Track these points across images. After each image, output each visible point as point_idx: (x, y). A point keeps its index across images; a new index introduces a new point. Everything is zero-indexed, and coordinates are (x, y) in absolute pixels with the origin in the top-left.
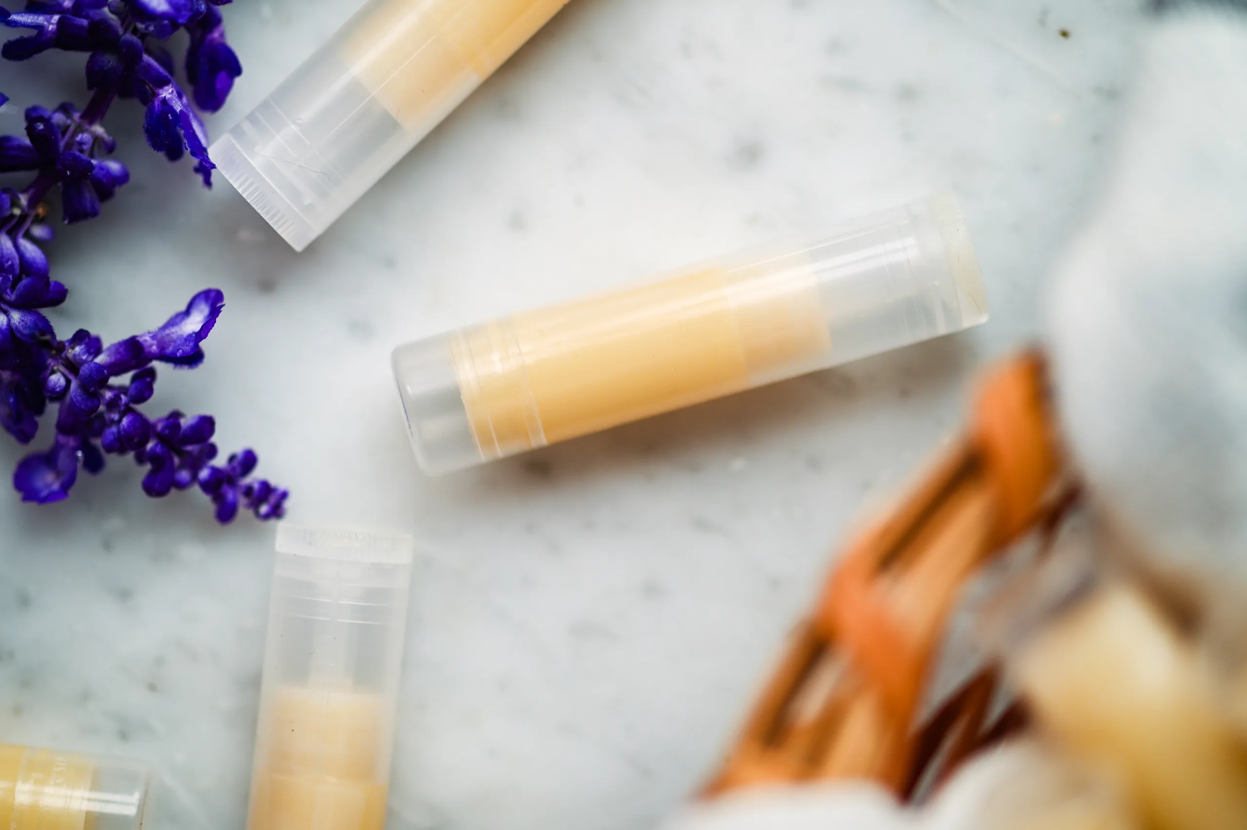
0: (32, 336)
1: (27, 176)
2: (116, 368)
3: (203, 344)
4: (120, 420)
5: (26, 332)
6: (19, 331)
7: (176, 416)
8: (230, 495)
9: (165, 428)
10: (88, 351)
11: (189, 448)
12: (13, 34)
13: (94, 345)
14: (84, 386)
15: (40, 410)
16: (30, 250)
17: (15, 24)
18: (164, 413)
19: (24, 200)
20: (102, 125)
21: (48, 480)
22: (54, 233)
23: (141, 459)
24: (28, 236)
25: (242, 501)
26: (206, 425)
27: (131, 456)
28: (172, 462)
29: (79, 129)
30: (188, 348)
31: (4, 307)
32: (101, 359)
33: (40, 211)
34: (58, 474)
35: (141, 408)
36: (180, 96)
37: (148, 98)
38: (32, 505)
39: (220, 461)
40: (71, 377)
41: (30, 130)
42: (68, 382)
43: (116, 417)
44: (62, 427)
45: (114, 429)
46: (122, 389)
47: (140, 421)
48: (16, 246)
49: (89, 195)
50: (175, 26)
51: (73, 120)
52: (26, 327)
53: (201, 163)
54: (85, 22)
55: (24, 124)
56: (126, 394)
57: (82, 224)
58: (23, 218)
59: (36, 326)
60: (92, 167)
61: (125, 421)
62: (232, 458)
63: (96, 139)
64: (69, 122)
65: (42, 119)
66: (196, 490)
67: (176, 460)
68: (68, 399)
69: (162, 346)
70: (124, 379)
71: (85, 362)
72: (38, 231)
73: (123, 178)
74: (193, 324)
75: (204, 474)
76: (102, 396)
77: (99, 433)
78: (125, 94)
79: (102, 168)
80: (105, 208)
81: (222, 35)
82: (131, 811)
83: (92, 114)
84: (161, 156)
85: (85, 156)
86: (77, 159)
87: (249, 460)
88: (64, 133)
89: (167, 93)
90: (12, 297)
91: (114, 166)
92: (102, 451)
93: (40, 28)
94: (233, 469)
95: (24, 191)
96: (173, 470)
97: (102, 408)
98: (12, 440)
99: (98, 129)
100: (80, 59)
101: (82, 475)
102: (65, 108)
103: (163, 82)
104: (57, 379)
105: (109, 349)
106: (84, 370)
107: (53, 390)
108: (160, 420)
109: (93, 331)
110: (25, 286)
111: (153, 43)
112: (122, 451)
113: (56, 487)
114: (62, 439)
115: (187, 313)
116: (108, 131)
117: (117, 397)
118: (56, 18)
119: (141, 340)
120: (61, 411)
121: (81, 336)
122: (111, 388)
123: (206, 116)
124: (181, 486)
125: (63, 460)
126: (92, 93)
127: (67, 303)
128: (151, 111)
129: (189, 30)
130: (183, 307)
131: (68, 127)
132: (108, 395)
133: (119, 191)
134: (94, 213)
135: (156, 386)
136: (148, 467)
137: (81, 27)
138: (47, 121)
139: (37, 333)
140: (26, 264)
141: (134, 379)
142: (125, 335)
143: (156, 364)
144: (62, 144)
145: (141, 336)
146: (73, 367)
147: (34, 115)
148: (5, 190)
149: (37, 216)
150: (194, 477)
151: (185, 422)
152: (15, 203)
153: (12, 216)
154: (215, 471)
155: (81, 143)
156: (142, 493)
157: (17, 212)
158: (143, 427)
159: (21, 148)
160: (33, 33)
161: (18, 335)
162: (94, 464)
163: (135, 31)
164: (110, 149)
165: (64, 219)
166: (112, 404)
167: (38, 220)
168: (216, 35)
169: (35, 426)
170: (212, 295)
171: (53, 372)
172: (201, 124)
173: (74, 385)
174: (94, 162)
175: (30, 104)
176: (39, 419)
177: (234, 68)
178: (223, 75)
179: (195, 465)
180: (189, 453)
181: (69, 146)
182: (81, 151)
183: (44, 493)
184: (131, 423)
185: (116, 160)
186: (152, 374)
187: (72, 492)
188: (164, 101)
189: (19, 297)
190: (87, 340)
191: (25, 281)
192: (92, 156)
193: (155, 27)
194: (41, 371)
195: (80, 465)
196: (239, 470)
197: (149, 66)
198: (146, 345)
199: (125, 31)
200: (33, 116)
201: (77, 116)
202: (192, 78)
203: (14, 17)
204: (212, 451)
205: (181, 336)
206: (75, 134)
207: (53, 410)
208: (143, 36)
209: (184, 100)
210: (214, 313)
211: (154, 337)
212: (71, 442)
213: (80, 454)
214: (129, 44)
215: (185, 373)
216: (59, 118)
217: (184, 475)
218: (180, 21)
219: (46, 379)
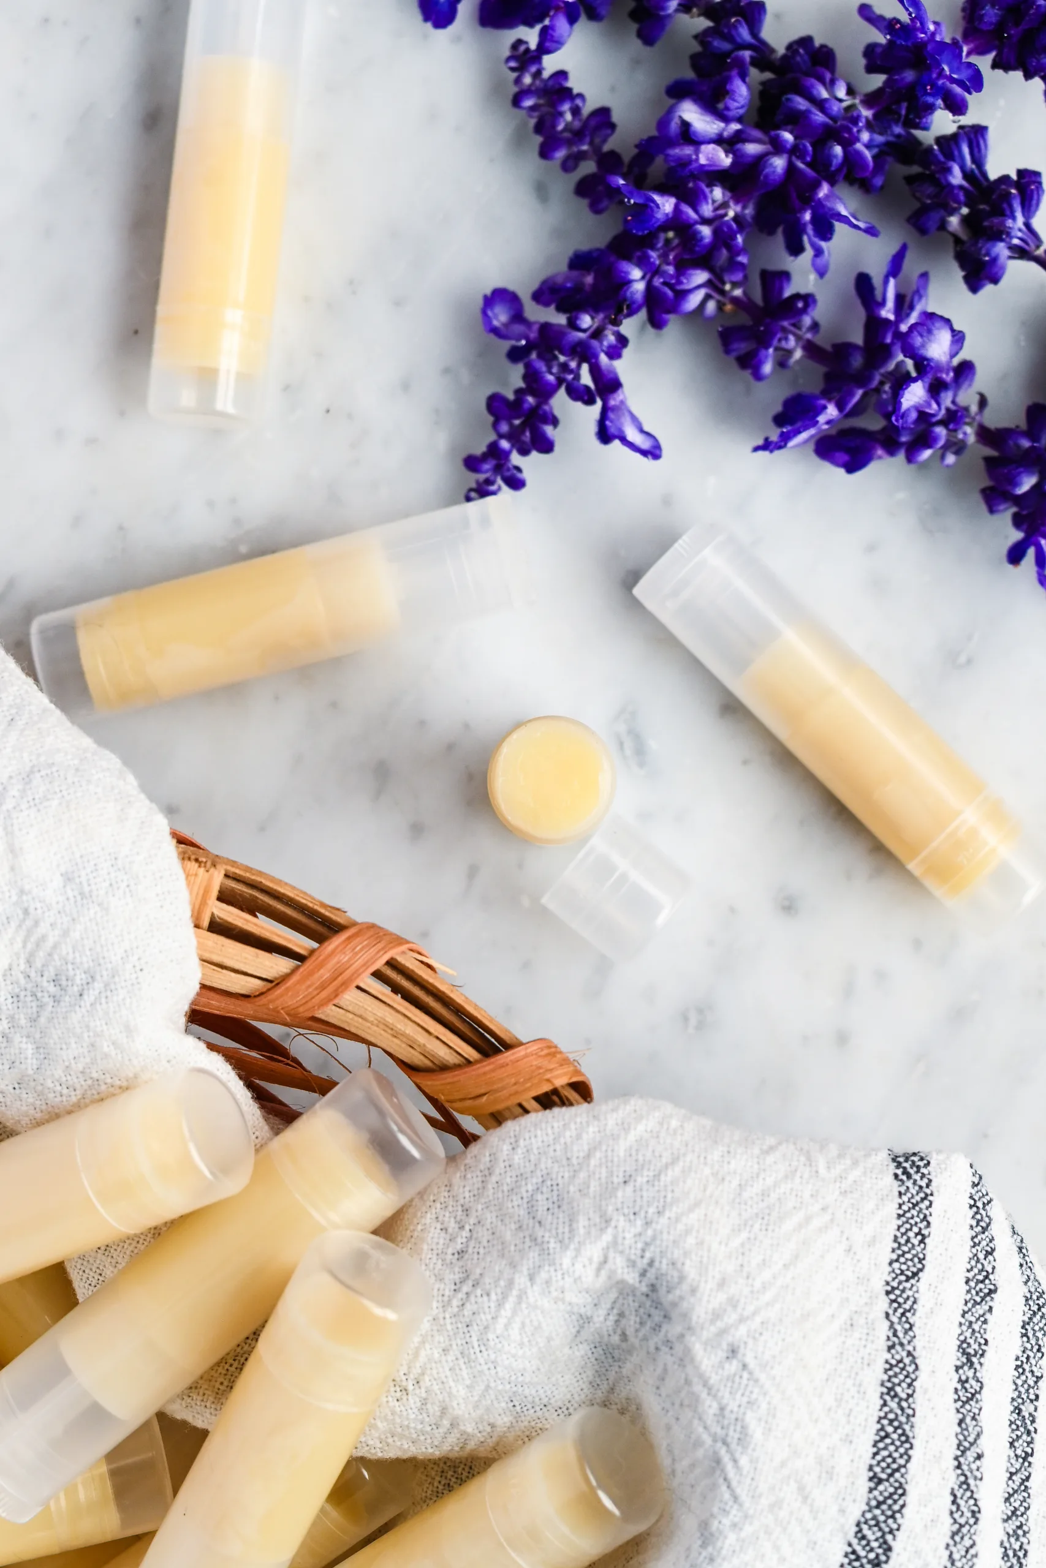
0: (625, 299)
1: (758, 296)
2: (596, 372)
3: (617, 443)
4: (551, 373)
5: (628, 294)
6: (628, 289)
7: (555, 422)
8: (486, 467)
9: (545, 413)
10: (610, 347)
11: (528, 434)
12: (877, 281)
13: (615, 353)
14: (581, 343)
15: (560, 309)
16: (694, 300)
17: (886, 282)
18: (557, 412)
19: (738, 292)
20: (802, 357)
21: (501, 316)
22: (711, 319)
23: (519, 392)
24: (708, 297)
25: (482, 477)
26: (546, 446)
27: (521, 384)
28: (517, 418)
29: (798, 338)
30: (613, 430)
31: (648, 277)
32: (603, 358)
33: (729, 307)
34: (506, 325)
35: (562, 393)
36: (828, 422)
37: (827, 394)
38: (480, 302)
39: (516, 459)
40: (588, 333)
41: (797, 297)
42: (584, 331)
43: (555, 370)
44: (545, 328)
45: (544, 369)
46: (577, 377)
47: (551, 391)
48: (699, 287)
49: (743, 347)
50: (887, 416)
51: (805, 333)
52: (633, 294)
53: (771, 443)
54: (888, 340)
55: (803, 291)
56: (574, 379)
57: (717, 342)
58: (722, 292)
59: (633, 302)
60: (767, 348)
61: (551, 378)
62: (519, 469)
63: (789, 353)
64: (804, 330)
65: (807, 306)
66: (492, 437)
67: (517, 422)
68: (569, 330)
69: (614, 409)
70: (586, 379)
71: (601, 343)
72: (711, 306)
73: (758, 376)
74: (632, 435)
75: (505, 444)
76: (572, 359)
77: (540, 356)
78: (828, 377)
79: (766, 357)
80: (731, 360)
81: (880, 457)
82: (219, 406)
83: (811, 349)
84: (778, 408)
85: (775, 342)
86: (773, 335)
87: (516, 483)
88: (794, 325)
89: (832, 411)
90: (658, 282)
91: (767, 368)
92: (526, 360)
93: (883, 303)
94: (508, 470)
95: (745, 293)
96: (509, 419)
97: (562, 359)
98: (535, 286)
99: (798, 354)
100: (858, 338)
101: (506, 345)
102: (815, 326)
103: (840, 407)
104: (586, 321)
105: (612, 365)
106: (595, 343)
107: (577, 318)
108: (551, 408)
109: (626, 352)
110: (665, 294)
111: (873, 399)
112: (525, 377)
113: (496, 323)
114: (536, 327)
115: (642, 431)
116: (798, 362)
117: (571, 371)
118: (892, 317)
119: (620, 391)
120: (559, 325)
121: (623, 341)
122: (579, 366)
123: (811, 446)
124: (495, 425)
125: (518, 328)
126: (828, 348)
127: (650, 330)
128: (816, 398)
129: (884, 429)
130: (646, 428)
131: (799, 328)
132: (573, 365)
133: (747, 374)
134: (727, 351)
135: (579, 405)
136: (511, 396)
137: (884, 337)
138: (804, 311)
139: (628, 303)
140: (682, 295)
141: (587, 387)
142: (623, 379)
143: (599, 403)
144: (785, 324)
145: (623, 392)
146: (598, 334)
147: (810, 300)
148: (746, 277)
149: (724, 304)
150: (501, 436)
151: (549, 430)
152: (735, 285)
153: (724, 283)
154: (506, 455)
155: (786, 339)
156: (489, 392)
157: (728, 287)
158: (545, 393)
159: (781, 290)
160: (879, 298)
161: (625, 288)
162: (515, 355)
163: (882, 383)
164: (782, 364)
165: (722, 326)
166: (565, 367)
167: (720, 307)
168: (880, 452)
169: (546, 304)
170: (657, 452)
171: (593, 318)
172: (806, 441)
173: (582, 335)
174: (771, 350)
175: (818, 297)
176: (553, 307)
177: (853, 466)
178: (845, 458)
179: (513, 436)
180: (523, 432)
181: (784, 330)
182: (780, 340)
183: (490, 313)
184: (548, 383)
185: (774, 371)
186: (590, 402)
187: (492, 336)
188: (825, 408)
189: (656, 289)
190: (619, 346)
191: (670, 293)
192: (776, 349)
193: (886, 400)
194: (593, 308)
195: (513, 343)
196: (508, 474)
197: (852, 395)
198: (615, 395)
199: (882, 375)
200: (808, 300)
201: (809, 336)
202: (843, 433)
203: (892, 282)
204: (524, 452)
205: (622, 424)
206: (795, 335)
207: (561, 319)
208: (878, 390)
209: (826, 427)
210: (645, 453)
211: (622, 402)
212: (533, 335)
213: (523, 342)
214: (870, 379)
215: (592, 428)
216: (807, 321)
217: (504, 428)
218: (893, 419)
219: (586, 312)
